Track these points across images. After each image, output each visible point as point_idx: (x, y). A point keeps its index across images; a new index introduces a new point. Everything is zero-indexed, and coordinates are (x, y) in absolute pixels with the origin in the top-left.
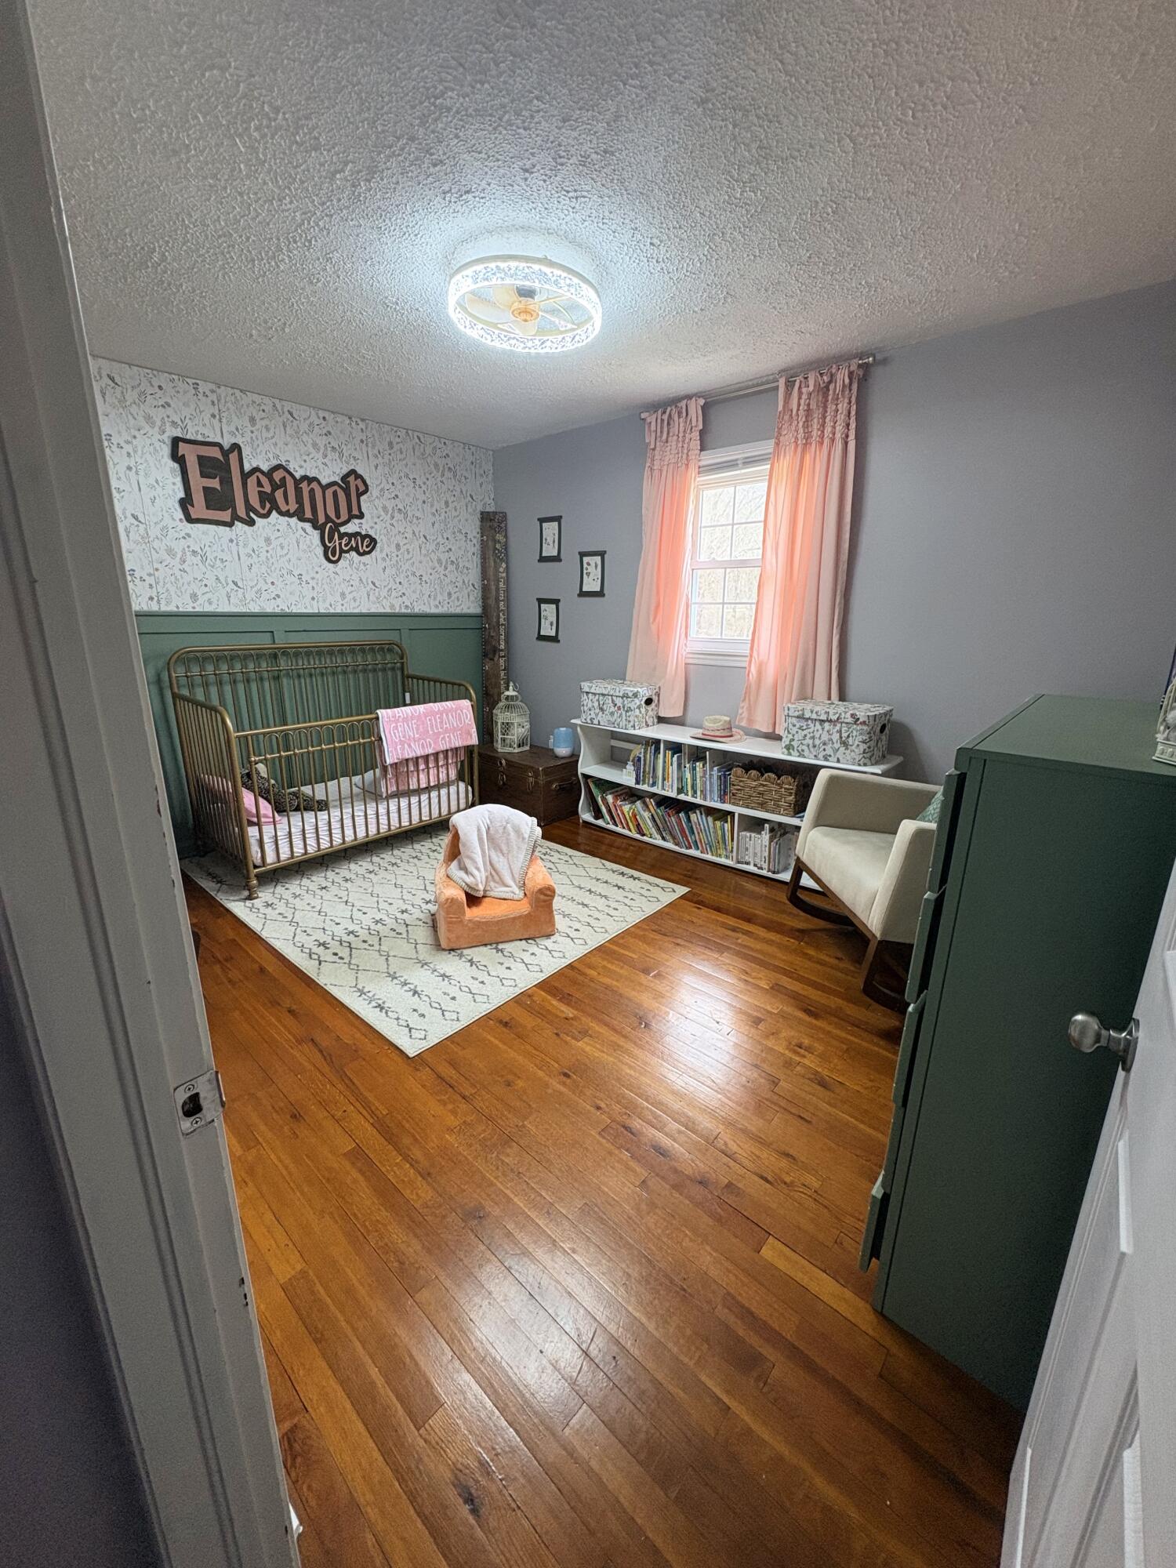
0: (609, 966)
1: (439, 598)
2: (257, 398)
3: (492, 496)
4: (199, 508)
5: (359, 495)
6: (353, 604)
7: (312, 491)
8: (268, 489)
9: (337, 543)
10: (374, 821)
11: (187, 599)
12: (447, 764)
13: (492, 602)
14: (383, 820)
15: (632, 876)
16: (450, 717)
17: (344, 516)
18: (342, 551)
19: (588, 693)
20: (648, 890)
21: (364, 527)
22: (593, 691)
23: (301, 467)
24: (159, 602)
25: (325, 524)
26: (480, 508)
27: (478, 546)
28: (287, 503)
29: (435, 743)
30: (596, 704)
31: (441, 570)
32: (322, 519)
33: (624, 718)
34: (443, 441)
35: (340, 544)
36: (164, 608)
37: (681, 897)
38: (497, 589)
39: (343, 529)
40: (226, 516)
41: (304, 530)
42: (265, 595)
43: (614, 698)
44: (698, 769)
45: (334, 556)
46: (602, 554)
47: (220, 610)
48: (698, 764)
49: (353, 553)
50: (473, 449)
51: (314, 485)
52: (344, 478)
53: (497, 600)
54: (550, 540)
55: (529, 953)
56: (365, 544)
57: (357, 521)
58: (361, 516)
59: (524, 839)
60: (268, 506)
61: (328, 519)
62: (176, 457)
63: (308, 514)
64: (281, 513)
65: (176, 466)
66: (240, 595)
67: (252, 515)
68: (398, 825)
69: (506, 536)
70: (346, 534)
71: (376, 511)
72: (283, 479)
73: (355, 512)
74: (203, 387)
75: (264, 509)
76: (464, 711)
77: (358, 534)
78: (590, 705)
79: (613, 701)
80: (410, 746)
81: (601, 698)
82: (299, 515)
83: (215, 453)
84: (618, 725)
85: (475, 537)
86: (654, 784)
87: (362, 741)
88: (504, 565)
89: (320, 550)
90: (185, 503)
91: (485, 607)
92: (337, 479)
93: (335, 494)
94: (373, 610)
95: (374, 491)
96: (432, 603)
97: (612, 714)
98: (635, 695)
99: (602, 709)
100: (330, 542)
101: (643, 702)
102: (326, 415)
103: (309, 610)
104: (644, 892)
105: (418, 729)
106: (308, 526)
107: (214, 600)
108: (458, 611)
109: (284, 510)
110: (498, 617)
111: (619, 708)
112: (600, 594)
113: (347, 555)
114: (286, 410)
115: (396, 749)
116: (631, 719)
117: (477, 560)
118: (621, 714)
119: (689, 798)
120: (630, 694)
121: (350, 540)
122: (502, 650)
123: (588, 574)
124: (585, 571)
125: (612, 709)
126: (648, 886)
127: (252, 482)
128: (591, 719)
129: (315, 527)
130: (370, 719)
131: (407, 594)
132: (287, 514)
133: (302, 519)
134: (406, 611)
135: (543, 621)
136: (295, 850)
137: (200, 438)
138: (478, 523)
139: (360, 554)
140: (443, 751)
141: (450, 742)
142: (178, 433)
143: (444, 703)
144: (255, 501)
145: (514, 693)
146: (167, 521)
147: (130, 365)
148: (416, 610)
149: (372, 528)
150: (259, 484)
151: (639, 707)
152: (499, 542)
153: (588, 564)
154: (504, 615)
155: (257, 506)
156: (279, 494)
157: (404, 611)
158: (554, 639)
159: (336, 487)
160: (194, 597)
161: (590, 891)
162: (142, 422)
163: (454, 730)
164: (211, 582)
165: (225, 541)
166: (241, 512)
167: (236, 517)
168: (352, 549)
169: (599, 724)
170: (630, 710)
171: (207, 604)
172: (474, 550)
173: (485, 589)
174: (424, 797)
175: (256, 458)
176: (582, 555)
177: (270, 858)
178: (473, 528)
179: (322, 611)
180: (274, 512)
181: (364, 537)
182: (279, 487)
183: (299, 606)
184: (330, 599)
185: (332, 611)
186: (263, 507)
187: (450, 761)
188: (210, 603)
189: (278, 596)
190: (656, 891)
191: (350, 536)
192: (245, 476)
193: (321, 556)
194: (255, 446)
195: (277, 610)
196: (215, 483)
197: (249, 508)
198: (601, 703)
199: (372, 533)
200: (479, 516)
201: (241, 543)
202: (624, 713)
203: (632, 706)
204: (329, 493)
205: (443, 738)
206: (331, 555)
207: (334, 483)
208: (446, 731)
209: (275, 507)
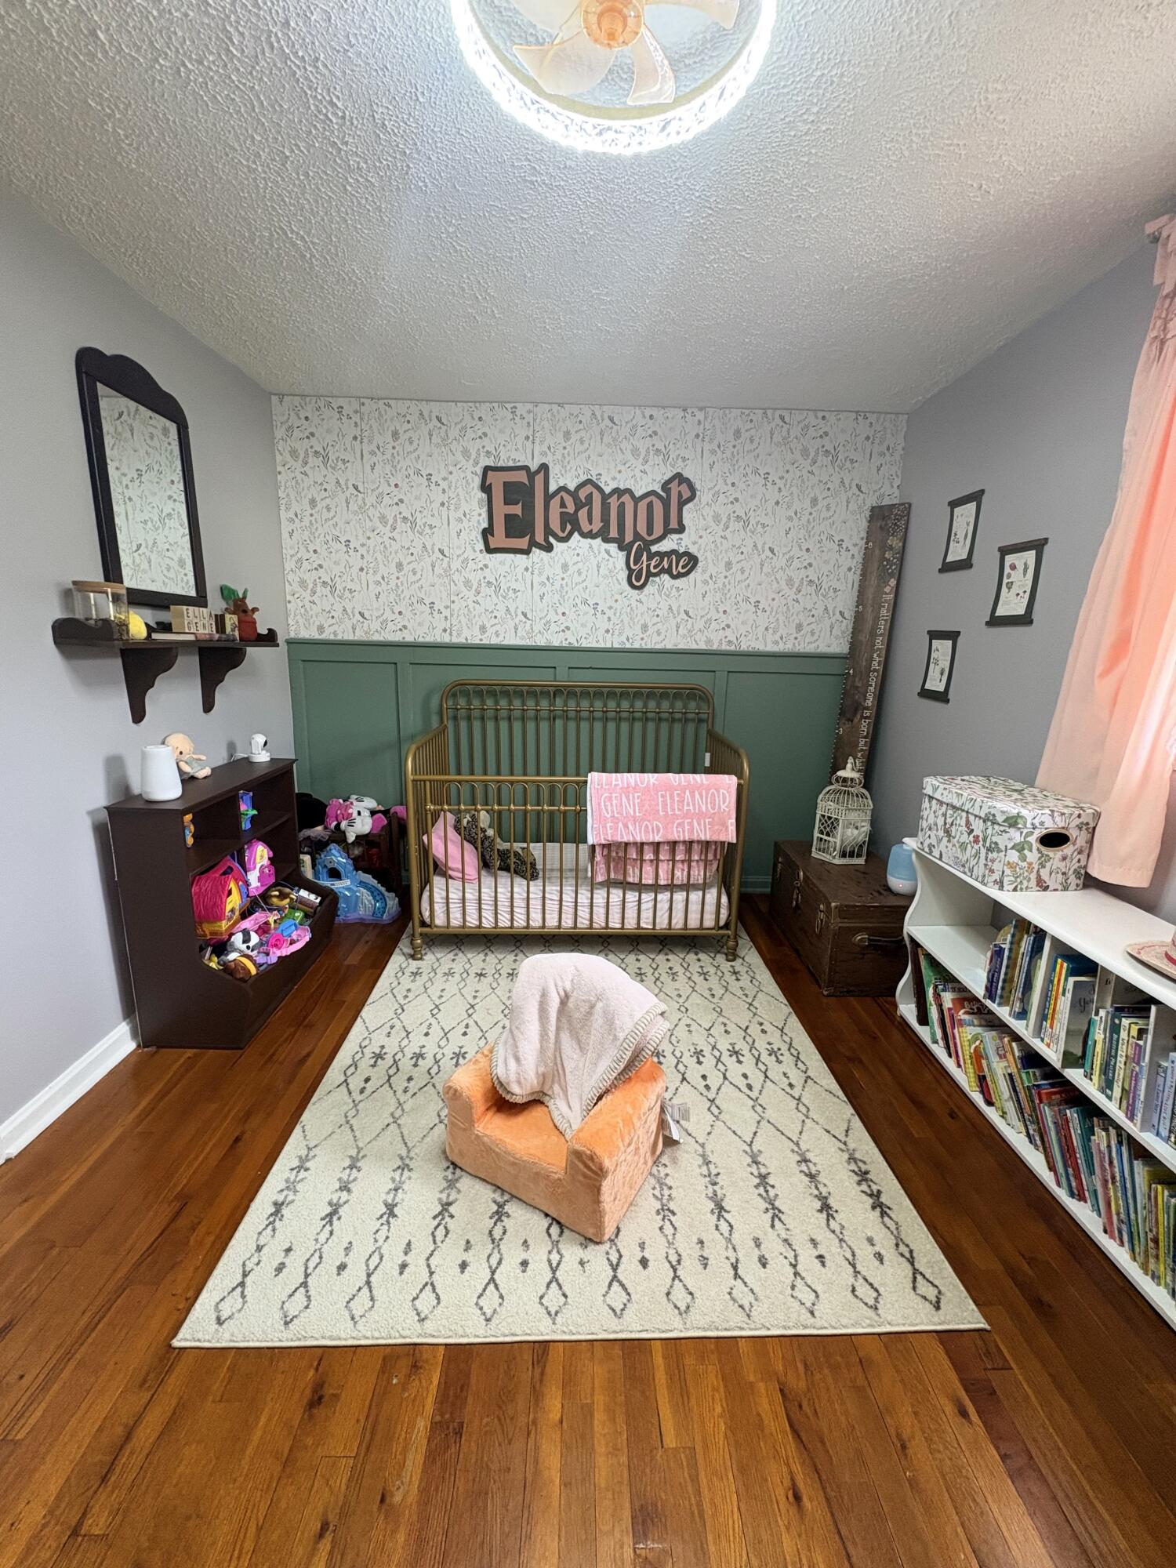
0: (599, 1416)
1: (782, 631)
2: (575, 409)
3: (897, 482)
4: (499, 539)
5: (682, 504)
6: (656, 638)
7: (622, 507)
8: (571, 509)
9: (644, 566)
10: (572, 911)
11: (476, 631)
12: (690, 861)
13: (863, 637)
14: (584, 913)
15: (876, 1196)
16: (697, 796)
17: (658, 530)
18: (649, 574)
19: (931, 798)
20: (879, 1257)
21: (683, 544)
22: (937, 795)
23: (614, 479)
24: (451, 634)
25: (632, 544)
26: (872, 501)
27: (859, 558)
28: (590, 522)
29: (665, 828)
30: (940, 821)
31: (791, 593)
32: (629, 537)
33: (982, 861)
34: (820, 415)
35: (648, 566)
36: (455, 640)
37: (946, 1337)
38: (877, 618)
39: (654, 548)
40: (523, 543)
41: (607, 552)
42: (554, 628)
43: (971, 818)
44: (1123, 1035)
45: (638, 581)
46: (1038, 546)
47: (506, 642)
48: (1125, 1022)
49: (666, 577)
50: (872, 418)
51: (626, 498)
52: (665, 486)
53: (873, 635)
54: (961, 536)
55: (524, 1256)
56: (681, 564)
57: (675, 537)
58: (681, 529)
59: (616, 1038)
60: (569, 527)
61: (637, 536)
62: (486, 488)
63: (614, 533)
64: (583, 535)
65: (484, 496)
66: (528, 627)
67: (551, 539)
68: (603, 925)
69: (905, 540)
70: (658, 553)
71: (702, 522)
72: (590, 497)
73: (674, 525)
74: (522, 409)
75: (563, 532)
76: (722, 791)
77: (674, 552)
78: (931, 820)
79: (968, 823)
80: (626, 826)
81: (950, 812)
82: (604, 535)
83: (522, 477)
84: (971, 870)
85: (855, 545)
86: (1023, 1014)
87: (562, 808)
88: (893, 582)
89: (624, 574)
90: (487, 533)
91: (854, 645)
92: (658, 488)
93: (650, 506)
94: (681, 646)
95: (703, 496)
96: (770, 637)
97: (963, 846)
98: (1013, 822)
99: (947, 832)
100: (635, 564)
101: (1033, 839)
102: (654, 411)
103: (602, 645)
104: (865, 1254)
105: (641, 806)
106: (613, 548)
107: (501, 632)
108: (810, 649)
109: (585, 531)
110: (871, 659)
111: (976, 840)
112: (1025, 620)
113: (657, 579)
114: (606, 416)
115: (605, 827)
116: (997, 866)
117: (855, 577)
118: (978, 853)
119: (1091, 1088)
120: (1000, 818)
121: (662, 561)
122: (867, 708)
123: (1010, 586)
124: (1005, 581)
125: (965, 838)
126: (886, 1244)
127: (555, 503)
128: (931, 846)
129: (621, 548)
130: (577, 783)
131: (732, 626)
132: (590, 535)
133: (606, 540)
134: (728, 648)
135: (932, 666)
136: (468, 918)
137: (511, 464)
138: (864, 524)
139: (674, 577)
140: (684, 842)
141: (691, 831)
142: (490, 462)
143: (691, 776)
144: (555, 524)
145: (855, 775)
146: (470, 554)
147: (456, 402)
148: (744, 647)
149: (694, 543)
150: (563, 505)
151: (1020, 848)
152: (891, 548)
153: (1013, 567)
154: (878, 656)
155: (557, 530)
156: (583, 514)
157: (725, 647)
158: (942, 697)
159: (652, 498)
160: (483, 629)
161: (763, 1178)
162: (459, 456)
163: (701, 815)
164: (501, 614)
165: (521, 570)
166: (540, 538)
167: (533, 543)
168: (663, 571)
169: (940, 859)
170: (994, 848)
171: (494, 636)
172: (853, 564)
173: (859, 618)
174: (663, 897)
175: (564, 477)
176: (1005, 551)
177: (440, 920)
178: (854, 530)
179: (616, 645)
180: (576, 534)
181: (679, 556)
182: (584, 505)
183: (590, 640)
184: (628, 632)
185: (628, 646)
186: (563, 530)
187: (696, 857)
188: (497, 636)
189: (568, 628)
190: (892, 1276)
191: (662, 555)
192: (548, 498)
193: (625, 583)
194: (566, 463)
195: (565, 644)
196: (517, 510)
197: (548, 531)
198: (949, 820)
199: (693, 550)
200: (868, 513)
201: (536, 572)
202: (983, 851)
203: (1002, 841)
204: (643, 505)
205: (679, 824)
206: (637, 580)
207: (653, 493)
208: (687, 815)
209: (576, 527)
